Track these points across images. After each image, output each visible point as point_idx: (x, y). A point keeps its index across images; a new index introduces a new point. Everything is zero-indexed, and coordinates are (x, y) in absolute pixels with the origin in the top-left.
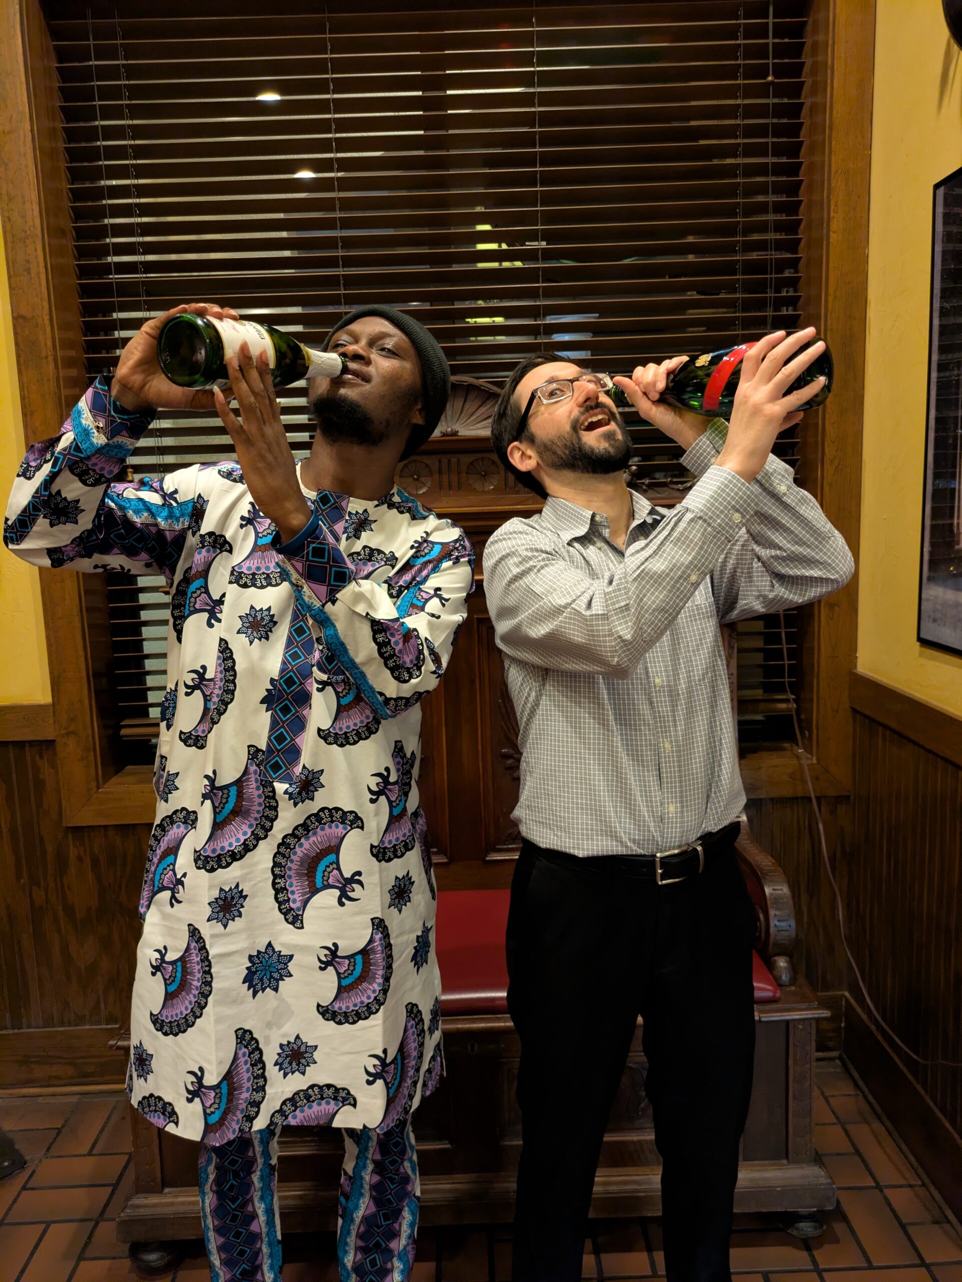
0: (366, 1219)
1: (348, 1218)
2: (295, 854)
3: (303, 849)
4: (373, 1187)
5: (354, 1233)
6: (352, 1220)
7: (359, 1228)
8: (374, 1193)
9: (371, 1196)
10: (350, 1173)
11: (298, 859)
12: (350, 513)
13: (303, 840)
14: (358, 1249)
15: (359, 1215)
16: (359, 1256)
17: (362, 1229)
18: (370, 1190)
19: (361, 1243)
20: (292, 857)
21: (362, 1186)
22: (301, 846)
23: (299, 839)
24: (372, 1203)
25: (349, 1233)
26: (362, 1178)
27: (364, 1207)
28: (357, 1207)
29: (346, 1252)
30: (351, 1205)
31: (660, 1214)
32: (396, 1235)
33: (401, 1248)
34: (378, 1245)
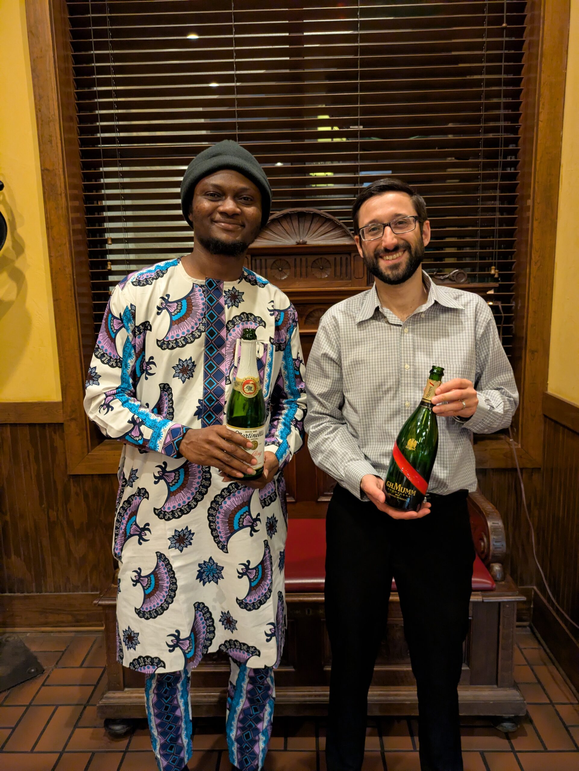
0: (243, 711)
1: (233, 710)
2: (222, 508)
3: (226, 505)
4: (248, 692)
5: (236, 719)
6: (235, 712)
7: (240, 715)
8: (249, 696)
9: (247, 697)
10: (235, 684)
11: (223, 511)
12: (225, 292)
13: (226, 500)
14: (238, 728)
15: (239, 708)
16: (239, 732)
17: (241, 717)
18: (247, 693)
19: (240, 725)
20: (220, 510)
21: (241, 692)
22: (225, 503)
23: (224, 499)
24: (247, 701)
25: (233, 719)
26: (242, 687)
27: (242, 704)
28: (238, 704)
29: (231, 730)
30: (234, 702)
31: (418, 715)
32: (259, 720)
33: (264, 727)
34: (250, 726)
